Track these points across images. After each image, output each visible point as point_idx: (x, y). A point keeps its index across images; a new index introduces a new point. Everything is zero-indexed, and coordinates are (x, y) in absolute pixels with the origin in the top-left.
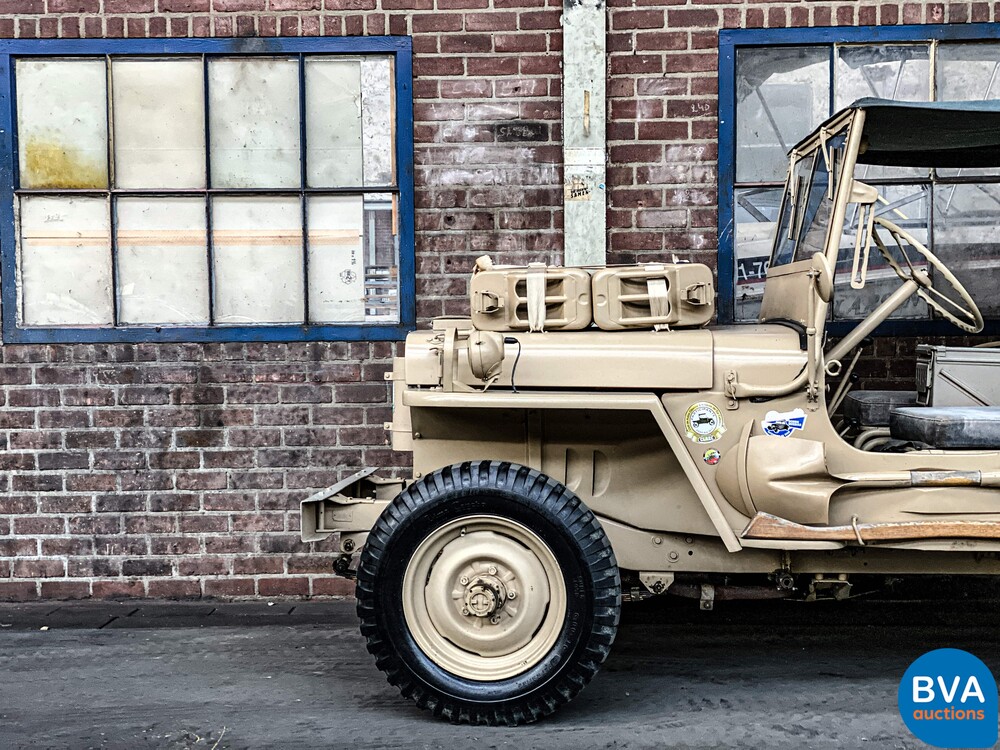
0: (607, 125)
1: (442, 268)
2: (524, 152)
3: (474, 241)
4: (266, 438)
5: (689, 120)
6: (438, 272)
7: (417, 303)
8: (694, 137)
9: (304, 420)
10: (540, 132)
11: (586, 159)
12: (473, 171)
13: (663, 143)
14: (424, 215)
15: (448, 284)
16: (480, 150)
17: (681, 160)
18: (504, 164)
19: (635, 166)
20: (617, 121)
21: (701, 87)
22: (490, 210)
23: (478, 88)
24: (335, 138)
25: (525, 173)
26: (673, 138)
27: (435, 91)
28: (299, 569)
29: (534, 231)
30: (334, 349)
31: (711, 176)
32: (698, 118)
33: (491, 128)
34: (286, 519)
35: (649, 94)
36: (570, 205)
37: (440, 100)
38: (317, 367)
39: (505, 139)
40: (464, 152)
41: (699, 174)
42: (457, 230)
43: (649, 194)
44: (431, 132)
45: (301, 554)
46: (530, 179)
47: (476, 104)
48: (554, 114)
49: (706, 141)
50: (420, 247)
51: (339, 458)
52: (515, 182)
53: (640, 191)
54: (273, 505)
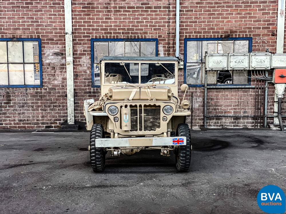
0: (73, 53)
1: (47, 76)
2: (60, 57)
3: (52, 72)
4: (18, 103)
5: (86, 53)
6: (46, 76)
7: (43, 81)
8: (87, 55)
9: (24, 100)
10: (62, 54)
11: (70, 59)
12: (52, 60)
13: (82, 56)
14: (44, 67)
15: (48, 78)
16: (53, 57)
17: (85, 59)
18: (56, 59)
19: (78, 60)
20: (75, 53)
21: (88, 47)
22: (54, 67)
23: (52, 47)
24: (29, 54)
25: (60, 61)
26: (84, 55)
27: (45, 47)
28: (24, 124)
29: (62, 70)
30: (29, 89)
31: (90, 62)
32: (88, 52)
33: (54, 53)
34: (22, 116)
35: (80, 49)
36: (67, 66)
37: (46, 49)
38: (26, 92)
39: (57, 55)
40: (50, 57)
41: (88, 61)
42: (49, 70)
43: (80, 64)
44: (44, 54)
45: (24, 122)
46: (61, 62)
47: (52, 49)
48: (64, 51)
49: (89, 56)
50: (43, 72)
51: (30, 106)
52: (58, 62)
53: (79, 64)
54: (20, 114)
